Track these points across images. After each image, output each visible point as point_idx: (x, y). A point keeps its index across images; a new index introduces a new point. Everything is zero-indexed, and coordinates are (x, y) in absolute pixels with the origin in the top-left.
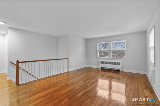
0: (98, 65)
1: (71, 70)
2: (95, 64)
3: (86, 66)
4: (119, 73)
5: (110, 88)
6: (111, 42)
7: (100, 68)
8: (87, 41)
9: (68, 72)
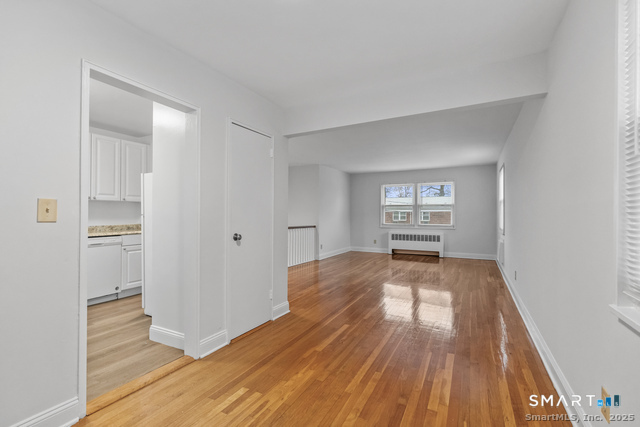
0: (385, 245)
1: (323, 255)
2: (375, 242)
3: (349, 249)
4: (438, 262)
5: (416, 301)
6: (419, 185)
7: (390, 252)
8: (352, 178)
9: (317, 261)
